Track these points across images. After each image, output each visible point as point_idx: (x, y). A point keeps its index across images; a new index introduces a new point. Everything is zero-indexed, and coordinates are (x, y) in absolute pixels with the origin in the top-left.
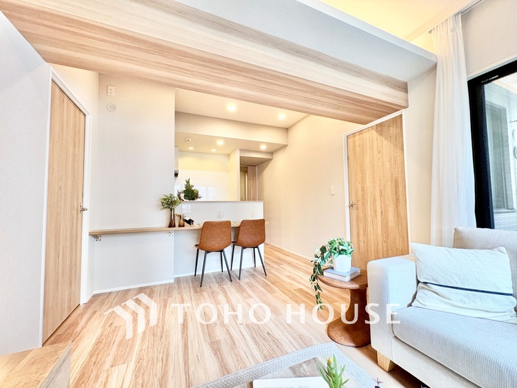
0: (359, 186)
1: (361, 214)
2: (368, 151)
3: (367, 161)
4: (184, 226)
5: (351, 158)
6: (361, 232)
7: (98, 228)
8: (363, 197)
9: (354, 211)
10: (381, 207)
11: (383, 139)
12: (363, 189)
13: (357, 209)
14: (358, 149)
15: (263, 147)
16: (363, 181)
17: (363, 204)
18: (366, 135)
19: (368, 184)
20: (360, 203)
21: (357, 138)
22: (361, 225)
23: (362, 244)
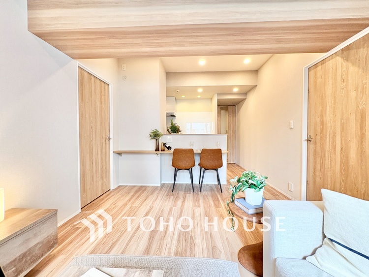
0: (318, 120)
1: (318, 148)
2: (330, 82)
3: (329, 91)
4: (164, 151)
5: (311, 90)
6: (318, 167)
7: (120, 149)
8: (322, 132)
9: (312, 146)
10: (342, 144)
11: (350, 65)
12: (322, 123)
13: (315, 143)
14: (319, 80)
15: (236, 90)
16: (323, 114)
17: (322, 138)
18: (330, 64)
19: (328, 117)
20: (318, 137)
21: (319, 68)
22: (318, 160)
23: (318, 179)
